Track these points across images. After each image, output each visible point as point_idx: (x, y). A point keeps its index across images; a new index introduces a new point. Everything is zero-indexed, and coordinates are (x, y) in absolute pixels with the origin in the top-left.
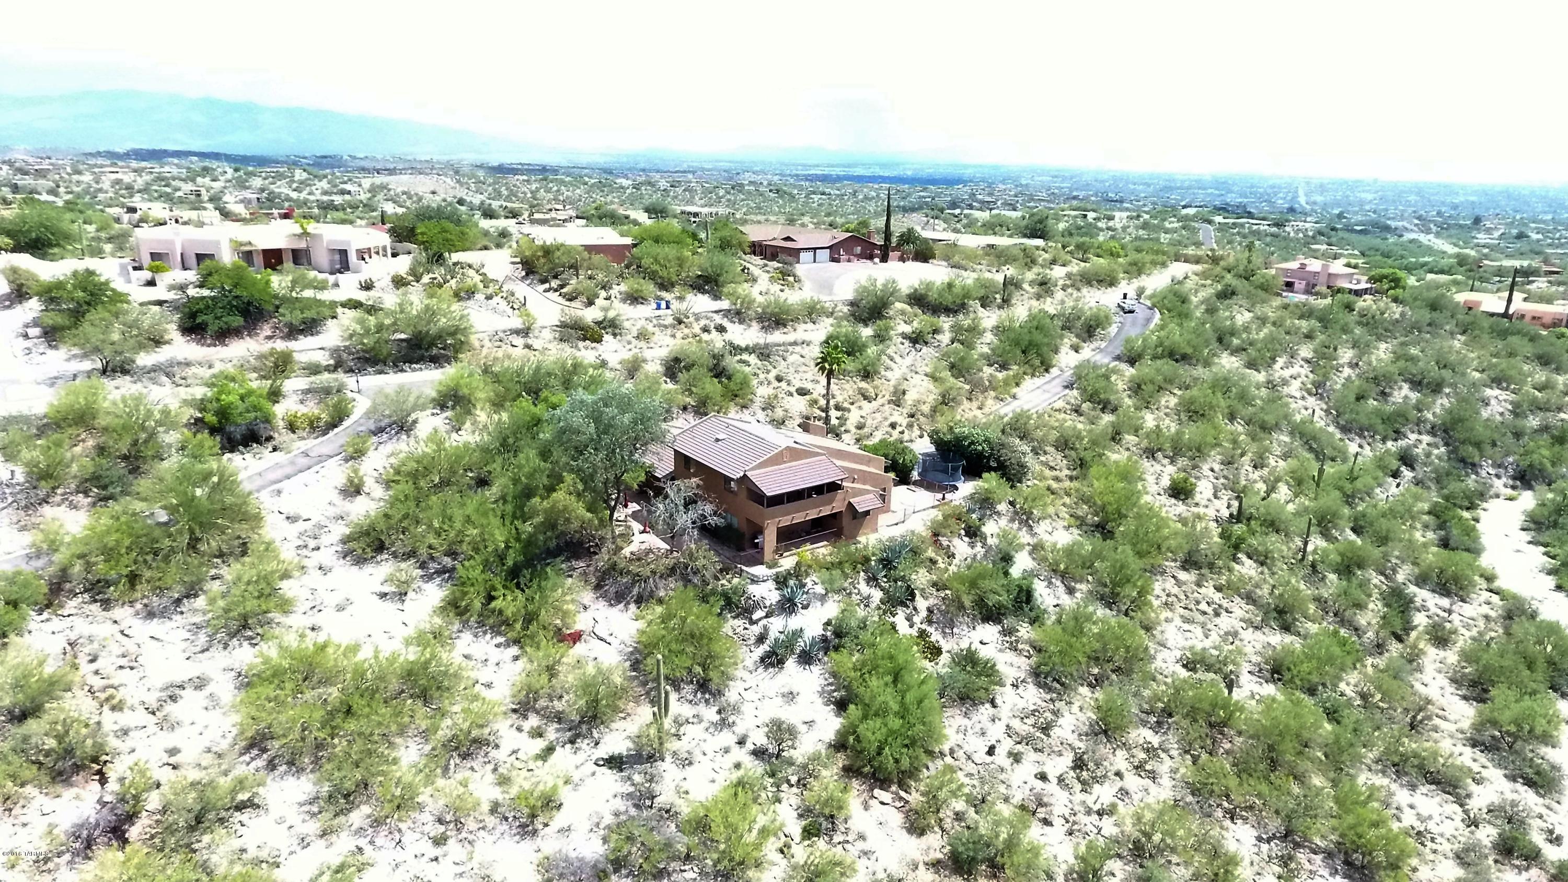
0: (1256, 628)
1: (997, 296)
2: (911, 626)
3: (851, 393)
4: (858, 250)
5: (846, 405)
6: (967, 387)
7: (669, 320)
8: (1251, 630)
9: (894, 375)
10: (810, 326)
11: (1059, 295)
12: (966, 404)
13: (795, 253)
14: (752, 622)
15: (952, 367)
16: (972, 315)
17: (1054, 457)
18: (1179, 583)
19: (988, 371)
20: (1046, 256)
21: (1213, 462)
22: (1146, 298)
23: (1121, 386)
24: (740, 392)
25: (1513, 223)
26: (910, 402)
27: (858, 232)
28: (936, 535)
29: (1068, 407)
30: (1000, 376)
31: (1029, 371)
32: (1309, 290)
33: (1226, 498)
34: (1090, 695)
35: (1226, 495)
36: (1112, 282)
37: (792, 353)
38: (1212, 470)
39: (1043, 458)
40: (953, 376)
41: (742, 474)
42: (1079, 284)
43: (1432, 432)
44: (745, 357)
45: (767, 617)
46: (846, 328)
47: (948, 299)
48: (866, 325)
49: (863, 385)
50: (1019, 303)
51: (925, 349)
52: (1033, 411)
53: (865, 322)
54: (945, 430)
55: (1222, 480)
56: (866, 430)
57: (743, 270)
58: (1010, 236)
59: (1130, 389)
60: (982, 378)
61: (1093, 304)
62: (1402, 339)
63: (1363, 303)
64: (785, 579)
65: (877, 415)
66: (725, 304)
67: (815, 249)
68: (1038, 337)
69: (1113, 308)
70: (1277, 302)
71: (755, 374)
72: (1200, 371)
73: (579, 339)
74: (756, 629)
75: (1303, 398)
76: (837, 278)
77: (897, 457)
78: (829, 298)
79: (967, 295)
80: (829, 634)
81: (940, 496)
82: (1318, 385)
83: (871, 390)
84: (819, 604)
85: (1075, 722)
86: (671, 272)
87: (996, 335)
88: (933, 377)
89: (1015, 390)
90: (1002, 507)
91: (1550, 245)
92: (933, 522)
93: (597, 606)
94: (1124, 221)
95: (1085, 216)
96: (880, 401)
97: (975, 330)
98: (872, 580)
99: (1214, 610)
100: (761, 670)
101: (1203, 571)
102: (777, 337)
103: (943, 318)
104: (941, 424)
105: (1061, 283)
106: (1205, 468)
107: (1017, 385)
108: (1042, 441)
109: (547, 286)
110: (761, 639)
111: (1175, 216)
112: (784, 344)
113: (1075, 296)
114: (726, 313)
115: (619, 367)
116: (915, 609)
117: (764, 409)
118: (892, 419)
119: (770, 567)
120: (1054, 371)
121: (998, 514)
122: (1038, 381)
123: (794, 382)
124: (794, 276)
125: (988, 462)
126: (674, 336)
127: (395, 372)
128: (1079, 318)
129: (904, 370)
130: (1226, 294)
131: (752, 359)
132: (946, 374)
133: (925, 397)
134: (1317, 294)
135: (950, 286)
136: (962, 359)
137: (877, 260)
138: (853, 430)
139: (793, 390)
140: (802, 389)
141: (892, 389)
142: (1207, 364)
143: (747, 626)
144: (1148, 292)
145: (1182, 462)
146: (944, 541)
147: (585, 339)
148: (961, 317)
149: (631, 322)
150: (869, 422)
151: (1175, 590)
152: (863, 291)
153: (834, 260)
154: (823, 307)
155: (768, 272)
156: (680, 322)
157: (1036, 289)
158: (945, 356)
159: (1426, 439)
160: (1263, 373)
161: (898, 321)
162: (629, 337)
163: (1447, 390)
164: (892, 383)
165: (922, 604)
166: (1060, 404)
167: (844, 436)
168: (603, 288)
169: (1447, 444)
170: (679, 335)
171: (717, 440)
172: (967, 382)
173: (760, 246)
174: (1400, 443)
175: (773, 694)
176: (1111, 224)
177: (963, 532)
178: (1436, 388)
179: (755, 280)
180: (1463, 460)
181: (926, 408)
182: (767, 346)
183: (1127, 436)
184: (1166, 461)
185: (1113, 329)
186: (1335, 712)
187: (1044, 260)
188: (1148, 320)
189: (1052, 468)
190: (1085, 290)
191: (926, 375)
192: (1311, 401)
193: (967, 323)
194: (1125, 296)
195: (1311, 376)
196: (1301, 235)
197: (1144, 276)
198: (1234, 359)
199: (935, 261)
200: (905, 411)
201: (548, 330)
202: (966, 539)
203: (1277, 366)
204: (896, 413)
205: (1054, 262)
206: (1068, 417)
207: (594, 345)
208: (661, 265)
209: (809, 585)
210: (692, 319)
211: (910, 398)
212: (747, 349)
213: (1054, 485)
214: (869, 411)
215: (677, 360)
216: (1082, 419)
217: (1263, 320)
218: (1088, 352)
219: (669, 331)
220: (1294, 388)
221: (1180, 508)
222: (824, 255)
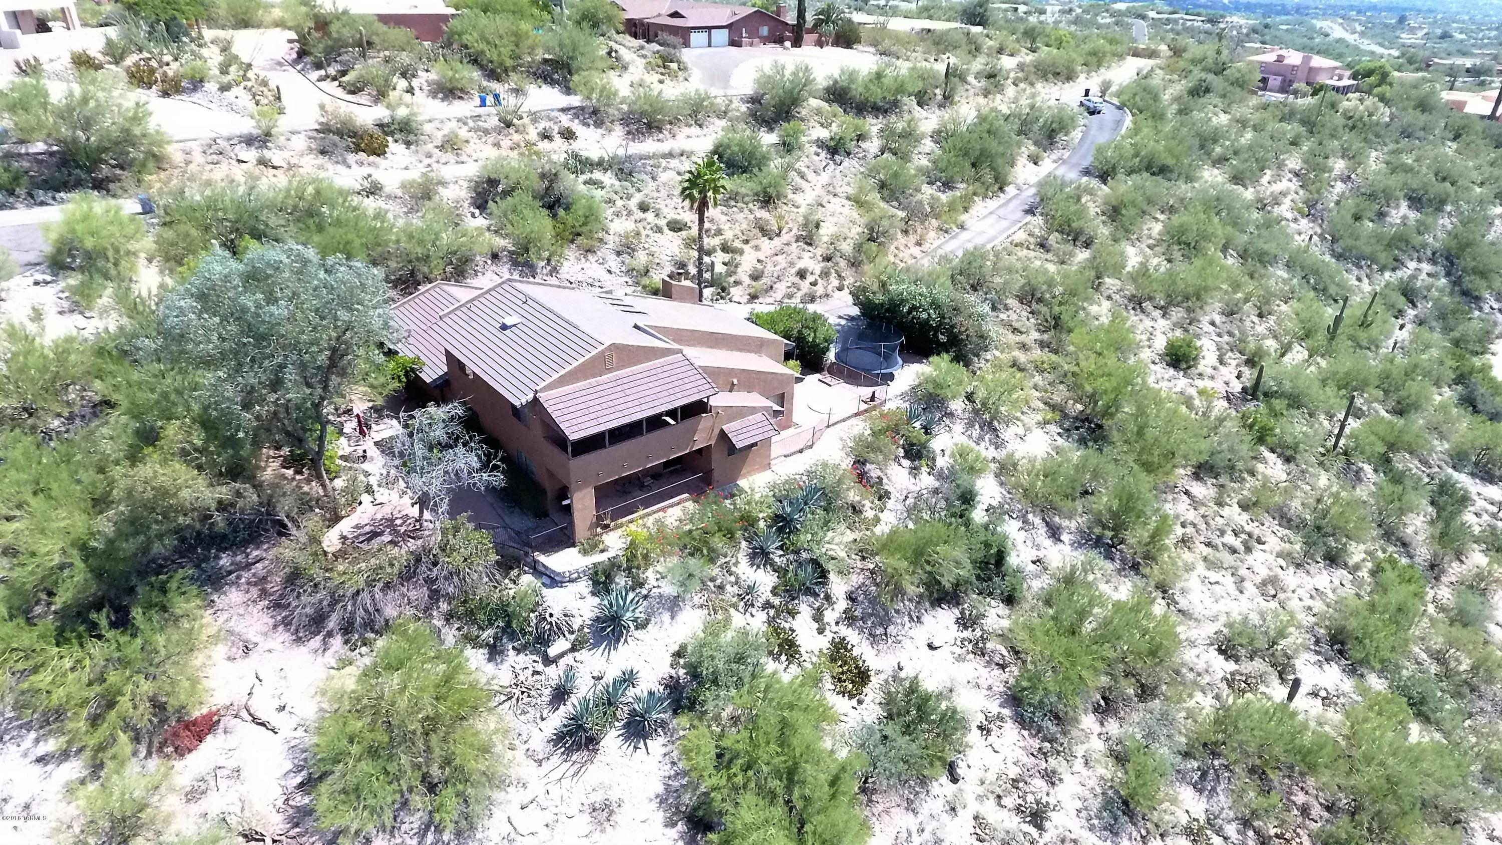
0: (1298, 566)
1: (938, 91)
2: (821, 631)
3: (744, 226)
4: (765, 31)
5: (737, 244)
6: (902, 214)
7: (494, 121)
8: (1292, 569)
9: (804, 200)
10: (695, 130)
11: (1011, 91)
12: (901, 239)
13: (684, 34)
14: (548, 661)
15: (883, 186)
16: (906, 117)
17: (1017, 313)
18: (1195, 503)
19: (928, 191)
20: (991, 43)
21: (1213, 312)
22: (1111, 95)
23: (1093, 209)
24: (584, 229)
25: (1436, 22)
26: (825, 239)
27: (767, 9)
28: (860, 462)
29: (1032, 240)
30: (944, 197)
31: (981, 191)
32: (1284, 89)
33: (1234, 363)
34: (1097, 728)
35: (1234, 360)
36: (1070, 77)
37: (665, 169)
38: (1213, 323)
39: (1003, 316)
40: (883, 198)
41: (531, 396)
42: (1032, 77)
43: (1433, 261)
44: (597, 175)
45: (573, 649)
46: (744, 132)
47: (877, 95)
48: (771, 130)
49: (763, 214)
50: (964, 101)
51: (847, 162)
52: (989, 247)
53: (769, 124)
54: (875, 287)
55: (1226, 338)
56: (764, 280)
57: (609, 53)
58: (948, 20)
59: (1104, 213)
60: (921, 202)
61: (1053, 102)
62: (1392, 146)
63: (1351, 102)
64: (608, 576)
65: (780, 258)
66: (575, 101)
67: (709, 29)
68: (993, 145)
69: (1075, 105)
70: (1254, 101)
71: (610, 201)
72: (1183, 188)
73: (348, 149)
74: (554, 674)
75: (1295, 220)
76: (737, 66)
77: (806, 332)
78: (720, 92)
79: (901, 89)
80: (682, 672)
81: (867, 392)
82: (1311, 205)
83: (773, 222)
84: (666, 617)
85: (1079, 789)
86: (502, 54)
87: (937, 142)
88: (857, 201)
89: (963, 217)
90: (957, 405)
91: (1473, 45)
92: (859, 440)
93: (270, 644)
94: (1056, 15)
95: (1016, 9)
96: (785, 237)
97: (909, 135)
98: (760, 556)
99: (1245, 543)
100: (556, 759)
101: (1222, 480)
102: (649, 146)
103: (870, 120)
104: (869, 276)
105: (1012, 75)
106: (1205, 320)
107: (966, 210)
108: (1002, 292)
109: (323, 72)
110: (560, 695)
111: (1107, 11)
112: (654, 156)
113: (1028, 92)
114: (578, 112)
115: (399, 193)
116: (828, 597)
117: (618, 254)
118: (801, 265)
119: (585, 552)
120: (1011, 190)
121: (951, 415)
122: (992, 204)
123: (665, 211)
124: (679, 62)
125: (935, 335)
126: (497, 145)
127: (29, 206)
128: (1037, 119)
129: (819, 190)
130: (1199, 91)
131: (608, 179)
132: (874, 197)
133: (846, 230)
134: (1296, 93)
135: (879, 76)
136: (896, 175)
137: (788, 44)
138: (747, 281)
139: (662, 223)
140: (676, 222)
141: (801, 220)
142: (1189, 179)
143: (540, 667)
144: (1114, 88)
145: (1177, 313)
146: (873, 471)
147: (358, 149)
148: (893, 118)
149: (436, 124)
150: (769, 268)
151: (1191, 515)
152: (765, 81)
153: (734, 43)
154: (712, 104)
155: (644, 57)
156: (508, 125)
157: (983, 83)
158: (872, 172)
159: (1426, 267)
160: (1251, 190)
161: (812, 123)
162: (430, 147)
163: (1449, 208)
164: (802, 210)
165: (838, 587)
166: (1021, 236)
167: (733, 290)
168: (404, 75)
169: (1448, 274)
170: (506, 143)
171: (504, 327)
172: (901, 207)
173: (642, 24)
174: (1399, 273)
175: (573, 810)
176: (1042, 18)
177: (901, 452)
178: (1438, 205)
179: (625, 68)
180: (1465, 293)
181: (847, 247)
182: (629, 158)
183: (1107, 280)
184: (1157, 313)
185: (1076, 135)
186: (1422, 704)
187: (989, 48)
188: (1119, 123)
189: (1015, 331)
190: (1039, 86)
191: (848, 198)
192: (1304, 223)
193: (900, 126)
194: (1087, 94)
195: (1301, 192)
196: (1235, 33)
197: (1102, 70)
198: (1216, 172)
199: (860, 47)
200: (819, 252)
201: (302, 136)
202: (906, 463)
203: (1265, 180)
204: (807, 255)
205: (1000, 51)
206: (1032, 254)
207: (372, 158)
208: (488, 43)
209: (652, 581)
210: (526, 120)
211: (826, 232)
212: (599, 164)
213: (1022, 357)
214: (769, 253)
215: (493, 182)
216: (1049, 256)
217: (1243, 123)
218: (1048, 165)
219: (491, 139)
220: (1284, 210)
221: (1181, 383)
222: (721, 36)
